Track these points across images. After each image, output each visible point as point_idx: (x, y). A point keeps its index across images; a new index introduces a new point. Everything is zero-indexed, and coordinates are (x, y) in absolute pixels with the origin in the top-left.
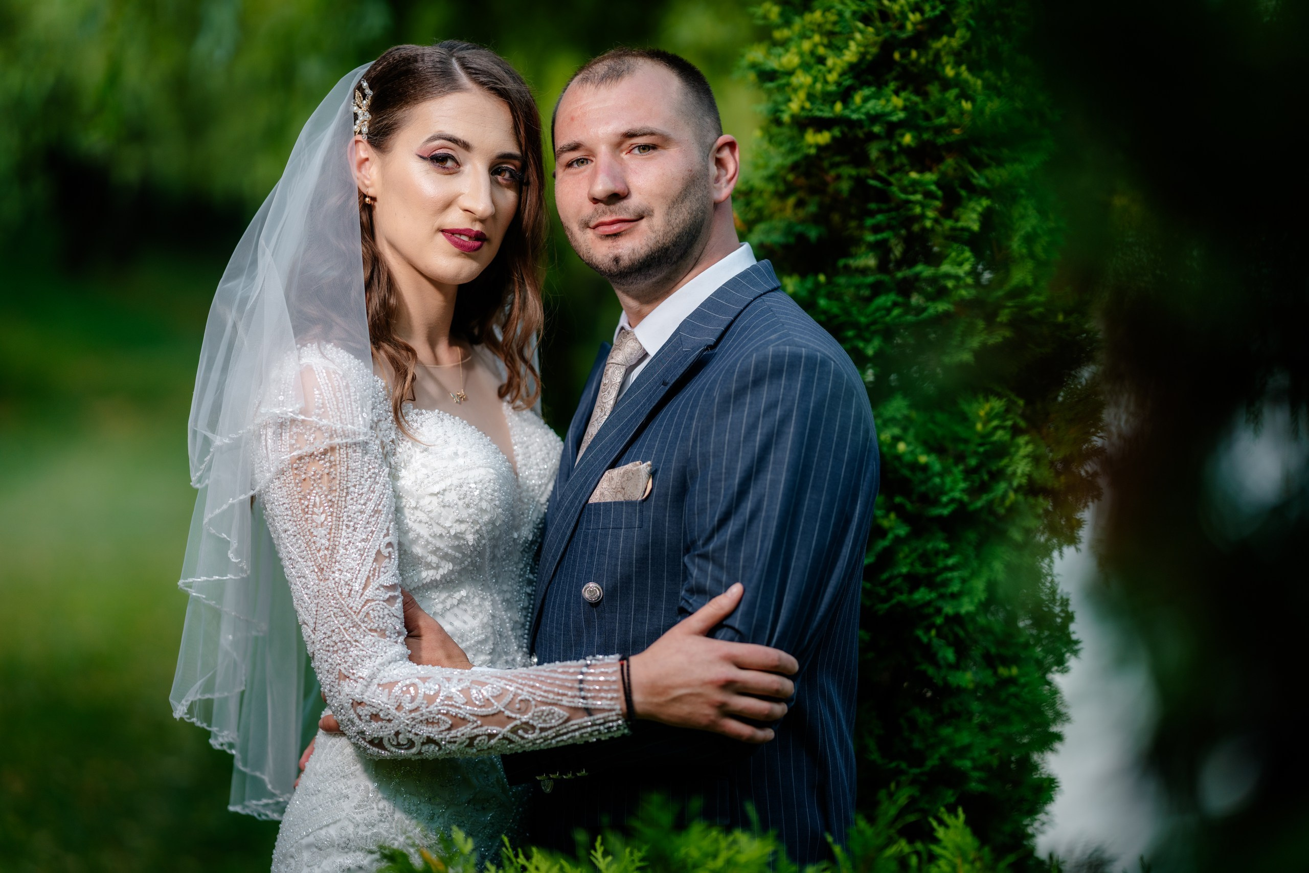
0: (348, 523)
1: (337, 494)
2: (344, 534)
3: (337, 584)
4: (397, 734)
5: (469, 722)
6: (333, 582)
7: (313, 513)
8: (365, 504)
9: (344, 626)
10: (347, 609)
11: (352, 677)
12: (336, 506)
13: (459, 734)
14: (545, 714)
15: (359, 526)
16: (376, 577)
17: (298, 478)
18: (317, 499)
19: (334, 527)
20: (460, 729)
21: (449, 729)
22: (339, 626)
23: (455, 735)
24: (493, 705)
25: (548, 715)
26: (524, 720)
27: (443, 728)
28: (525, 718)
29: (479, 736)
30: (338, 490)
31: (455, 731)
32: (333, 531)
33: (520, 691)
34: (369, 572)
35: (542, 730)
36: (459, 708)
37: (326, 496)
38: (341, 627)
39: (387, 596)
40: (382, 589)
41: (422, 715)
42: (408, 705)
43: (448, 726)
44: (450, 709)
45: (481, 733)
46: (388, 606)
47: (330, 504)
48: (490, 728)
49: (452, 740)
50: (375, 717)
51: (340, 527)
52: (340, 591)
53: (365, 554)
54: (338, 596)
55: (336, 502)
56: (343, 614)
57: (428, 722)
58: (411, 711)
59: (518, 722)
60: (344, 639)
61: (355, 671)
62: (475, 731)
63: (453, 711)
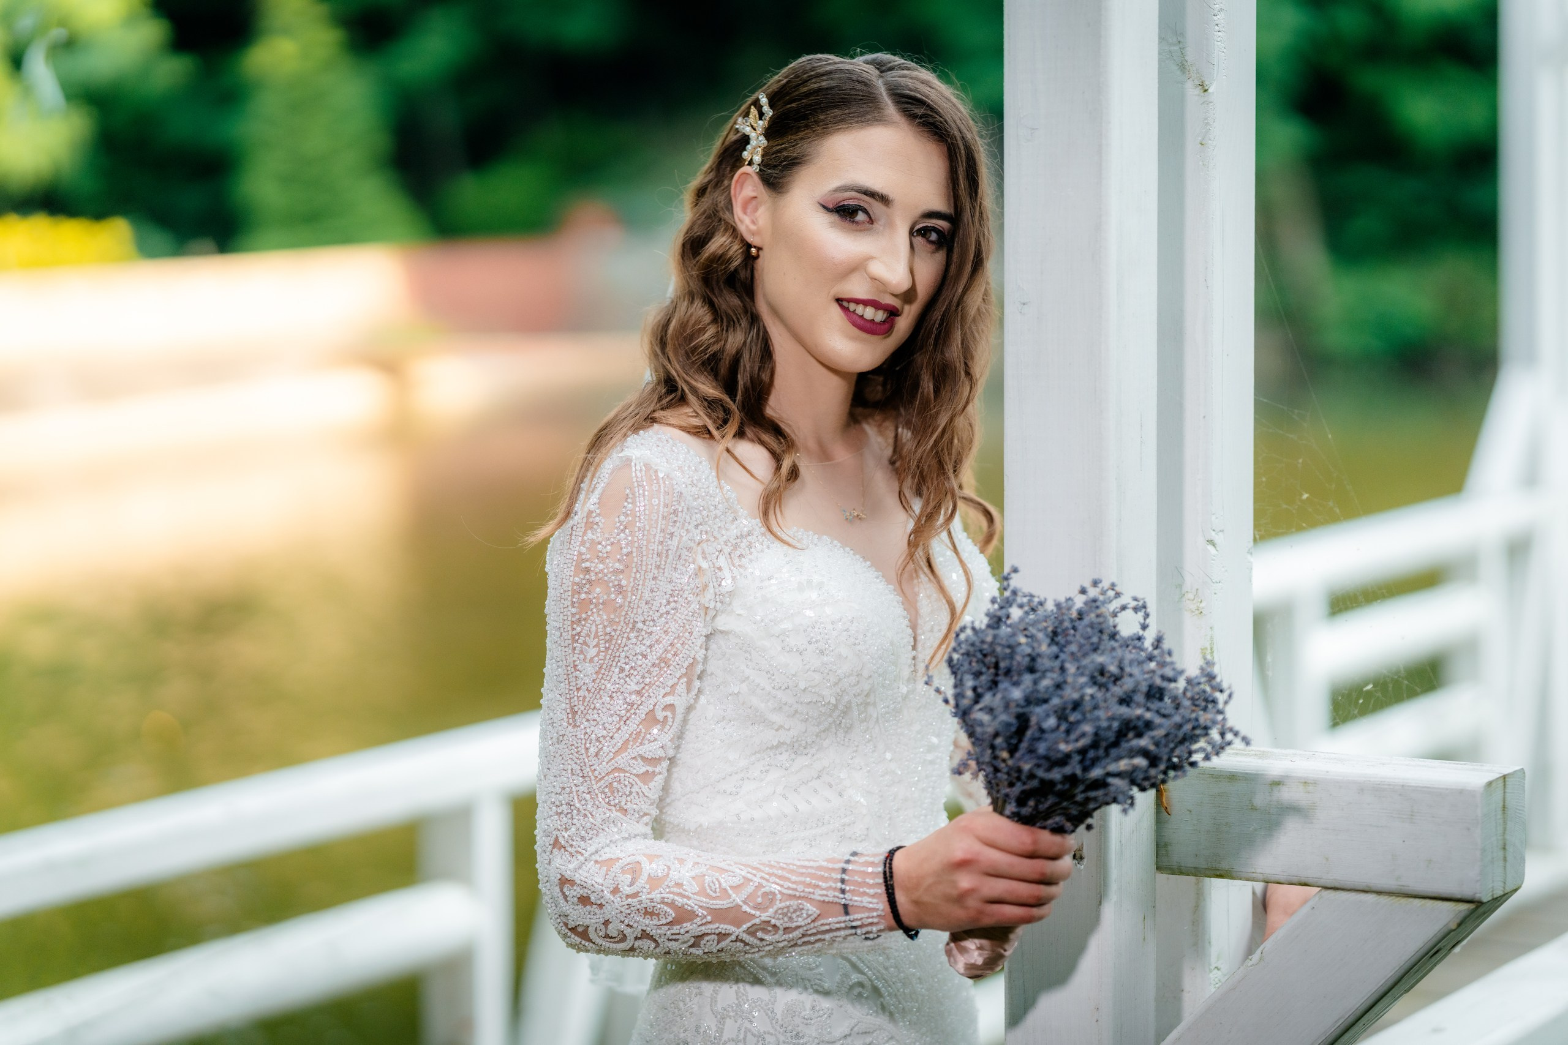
0: (624, 666)
1: (619, 628)
2: (615, 678)
3: (587, 736)
4: (606, 923)
5: (697, 915)
6: (583, 732)
7: (585, 643)
8: (650, 647)
9: (578, 788)
10: (588, 769)
11: (569, 849)
12: (614, 642)
13: (682, 931)
14: (792, 910)
15: (635, 673)
16: (638, 744)
17: (576, 596)
18: (594, 628)
19: (604, 666)
20: (685, 925)
21: (671, 924)
22: (572, 785)
23: (678, 932)
24: (729, 896)
25: (795, 911)
26: (763, 918)
27: (664, 921)
28: (764, 917)
29: (708, 934)
30: (622, 623)
31: (678, 927)
32: (603, 671)
33: (764, 883)
34: (630, 735)
35: (787, 930)
36: (689, 898)
37: (605, 627)
38: (574, 789)
39: (643, 770)
40: (639, 760)
41: (641, 902)
42: (626, 887)
43: (670, 919)
44: (676, 898)
45: (709, 931)
46: (639, 782)
47: (607, 637)
48: (722, 926)
49: (674, 937)
50: (584, 900)
51: (613, 669)
52: (588, 745)
53: (632, 711)
54: (583, 751)
55: (615, 637)
56: (581, 775)
57: (648, 913)
58: (628, 896)
59: (757, 921)
60: (572, 803)
61: (574, 843)
62: (703, 928)
63: (680, 901)
